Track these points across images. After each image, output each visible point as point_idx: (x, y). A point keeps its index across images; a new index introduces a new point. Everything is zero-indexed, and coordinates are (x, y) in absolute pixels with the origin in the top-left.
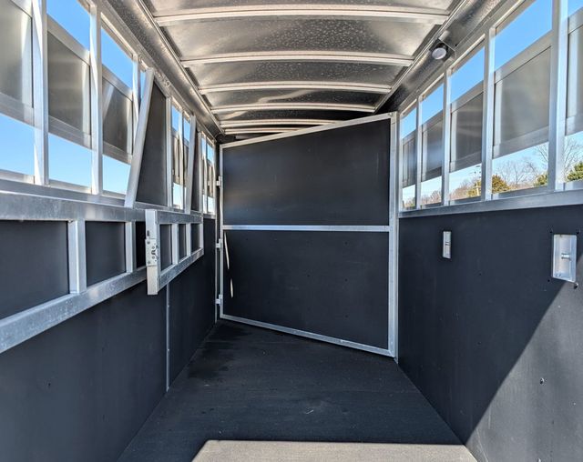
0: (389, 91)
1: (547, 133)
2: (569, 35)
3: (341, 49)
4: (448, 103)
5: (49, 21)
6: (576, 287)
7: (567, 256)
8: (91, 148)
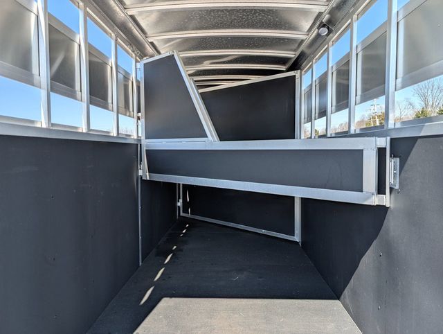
0: (293, 56)
2: (398, 23)
4: (330, 66)
5: (49, 17)
6: (399, 193)
8: (82, 101)
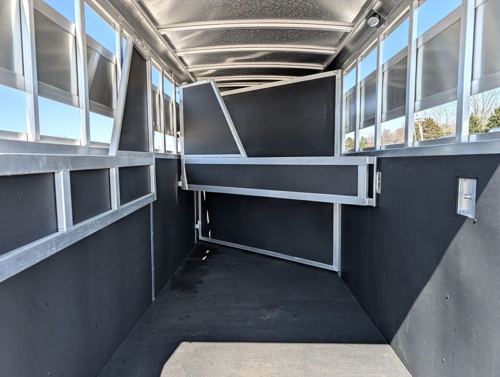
0: (333, 52)
1: (456, 93)
2: (476, 9)
3: (292, 18)
4: (381, 64)
6: (475, 222)
7: (469, 196)
8: (79, 107)
